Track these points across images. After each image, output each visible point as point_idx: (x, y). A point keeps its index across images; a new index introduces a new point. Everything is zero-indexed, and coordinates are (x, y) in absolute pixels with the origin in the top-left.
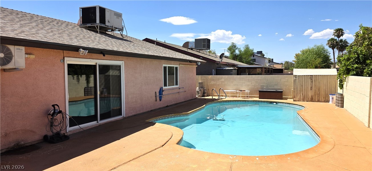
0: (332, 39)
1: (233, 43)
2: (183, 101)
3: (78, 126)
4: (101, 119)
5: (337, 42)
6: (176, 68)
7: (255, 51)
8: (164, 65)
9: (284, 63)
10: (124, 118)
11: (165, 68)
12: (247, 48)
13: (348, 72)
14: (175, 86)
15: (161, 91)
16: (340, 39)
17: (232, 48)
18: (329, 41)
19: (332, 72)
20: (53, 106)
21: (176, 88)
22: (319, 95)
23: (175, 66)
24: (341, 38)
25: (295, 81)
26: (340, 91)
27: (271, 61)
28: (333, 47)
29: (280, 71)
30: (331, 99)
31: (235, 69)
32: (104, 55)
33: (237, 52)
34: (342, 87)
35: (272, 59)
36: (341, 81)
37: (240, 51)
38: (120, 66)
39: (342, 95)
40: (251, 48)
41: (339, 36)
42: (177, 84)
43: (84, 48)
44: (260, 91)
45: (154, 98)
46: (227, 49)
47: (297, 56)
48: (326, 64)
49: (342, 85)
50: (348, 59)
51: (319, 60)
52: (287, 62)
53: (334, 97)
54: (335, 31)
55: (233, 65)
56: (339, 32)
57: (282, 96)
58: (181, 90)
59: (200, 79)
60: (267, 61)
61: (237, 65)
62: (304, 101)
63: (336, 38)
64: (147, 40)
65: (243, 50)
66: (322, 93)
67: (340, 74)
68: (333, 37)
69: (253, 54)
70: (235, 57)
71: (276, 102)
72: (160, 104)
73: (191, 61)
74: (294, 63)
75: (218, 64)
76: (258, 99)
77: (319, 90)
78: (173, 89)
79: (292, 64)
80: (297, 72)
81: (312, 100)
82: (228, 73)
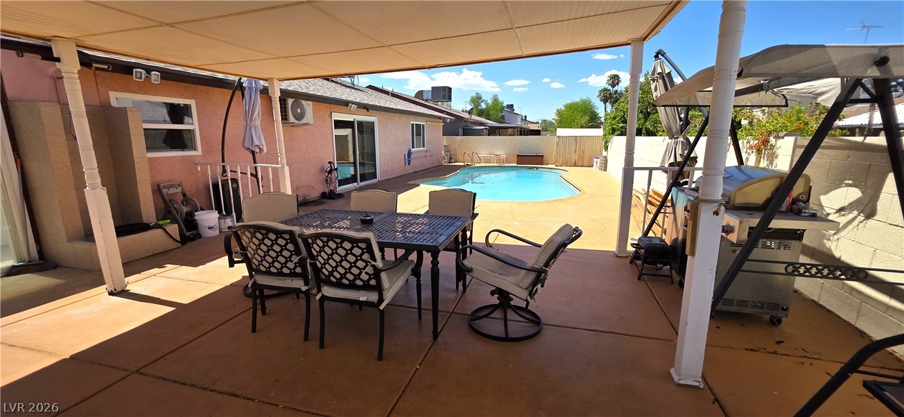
0: (605, 90)
1: (478, 93)
2: (430, 167)
3: (351, 185)
4: (361, 181)
5: (610, 94)
6: (423, 125)
7: (505, 104)
8: (412, 122)
9: (540, 122)
10: (379, 182)
11: (413, 125)
12: (496, 100)
13: (613, 131)
14: (422, 149)
15: (410, 153)
16: (614, 89)
17: (477, 100)
18: (600, 92)
19: (599, 132)
20: (329, 163)
21: (423, 150)
22: (583, 159)
23: (422, 123)
24: (616, 88)
25: (558, 143)
26: (604, 154)
27: (525, 119)
28: (605, 100)
29: (537, 133)
30: (595, 163)
31: (486, 129)
32: (368, 111)
33: (483, 106)
34: (606, 148)
35: (526, 116)
36: (606, 142)
37: (487, 104)
38: (373, 123)
39: (606, 157)
40: (501, 99)
41: (613, 86)
42: (424, 147)
43: (353, 103)
44: (518, 156)
45: (403, 161)
46: (468, 100)
47: (559, 113)
48: (593, 122)
49: (607, 147)
50: (615, 118)
51: (587, 118)
52: (544, 121)
53: (599, 160)
54: (609, 78)
55: (482, 124)
56: (615, 80)
57: (542, 160)
58: (428, 154)
59: (445, 140)
60: (519, 118)
61: (487, 123)
62: (566, 166)
63: (610, 88)
64: (370, 87)
65: (490, 102)
66: (587, 156)
67: (605, 135)
68: (606, 86)
69: (502, 109)
70: (481, 113)
71: (537, 168)
72: (409, 169)
73: (440, 118)
74: (554, 122)
75: (466, 122)
76: (516, 165)
77: (583, 153)
78: (420, 151)
79: (551, 123)
80: (561, 132)
81: (575, 165)
82: (478, 133)
